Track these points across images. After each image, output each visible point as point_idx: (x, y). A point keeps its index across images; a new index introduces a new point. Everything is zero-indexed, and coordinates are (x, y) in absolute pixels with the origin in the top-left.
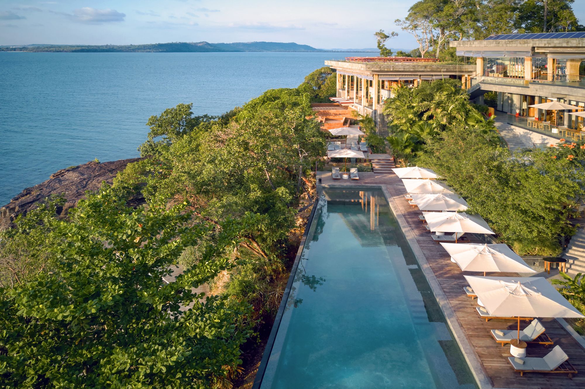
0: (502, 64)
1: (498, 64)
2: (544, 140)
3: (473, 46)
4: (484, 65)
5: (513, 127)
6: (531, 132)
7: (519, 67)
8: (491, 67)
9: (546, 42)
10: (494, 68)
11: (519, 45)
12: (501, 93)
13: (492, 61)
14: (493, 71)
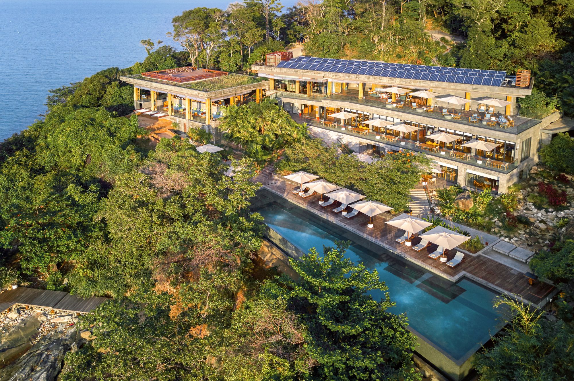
0: (284, 84)
1: (282, 84)
2: (340, 136)
3: (275, 71)
4: (275, 83)
5: (311, 127)
6: (328, 131)
7: (293, 86)
8: (279, 85)
9: (334, 75)
10: (280, 86)
11: (313, 74)
12: (287, 103)
13: (279, 81)
14: (279, 88)
